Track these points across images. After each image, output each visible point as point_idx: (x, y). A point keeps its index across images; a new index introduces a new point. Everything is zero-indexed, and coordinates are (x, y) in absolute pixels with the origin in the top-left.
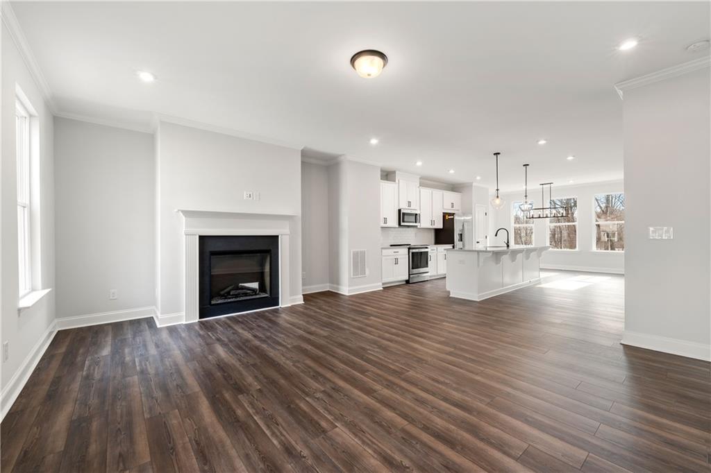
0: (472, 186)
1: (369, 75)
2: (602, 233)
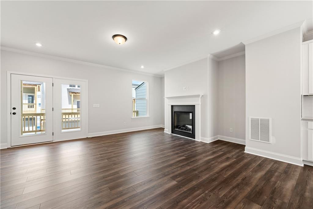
1: (120, 44)
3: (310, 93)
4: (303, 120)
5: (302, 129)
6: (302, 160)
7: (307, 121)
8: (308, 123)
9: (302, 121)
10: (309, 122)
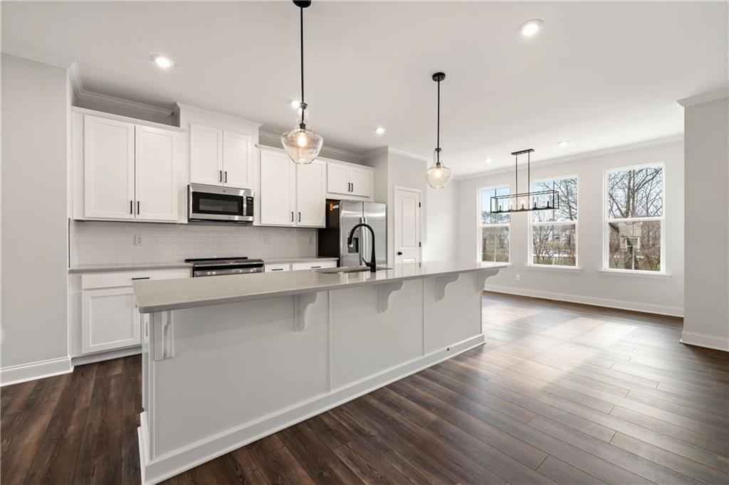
0: (386, 153)
2: (622, 239)
3: (86, 216)
4: (71, 272)
5: (70, 291)
6: (70, 359)
7: (80, 275)
8: (81, 277)
9: (71, 275)
10: (84, 276)
